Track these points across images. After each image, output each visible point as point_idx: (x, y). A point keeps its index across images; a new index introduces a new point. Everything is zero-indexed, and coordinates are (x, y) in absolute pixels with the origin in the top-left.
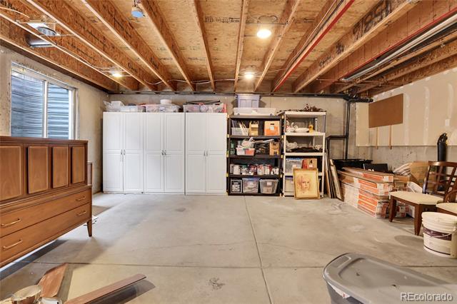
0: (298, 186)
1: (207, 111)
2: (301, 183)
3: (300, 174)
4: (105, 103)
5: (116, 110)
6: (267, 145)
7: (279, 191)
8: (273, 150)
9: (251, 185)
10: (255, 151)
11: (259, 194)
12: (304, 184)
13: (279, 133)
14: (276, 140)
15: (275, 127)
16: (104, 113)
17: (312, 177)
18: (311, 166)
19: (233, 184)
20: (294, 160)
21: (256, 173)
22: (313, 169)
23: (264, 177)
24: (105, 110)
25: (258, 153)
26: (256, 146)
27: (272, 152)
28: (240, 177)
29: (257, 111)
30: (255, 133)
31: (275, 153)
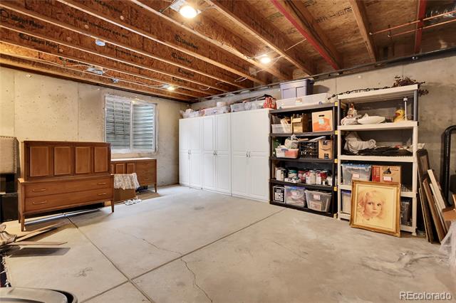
0: (358, 206)
1: (250, 108)
2: (365, 203)
3: (364, 189)
4: (181, 112)
5: (188, 117)
6: (316, 145)
7: (332, 210)
8: (324, 151)
9: (295, 196)
10: (299, 152)
11: (305, 208)
12: (370, 207)
13: (331, 127)
14: (328, 137)
15: (325, 120)
16: (180, 120)
17: (387, 197)
18: (388, 178)
19: (275, 191)
20: (355, 167)
21: (304, 181)
22: (391, 184)
23: (313, 188)
24: (182, 117)
25: (304, 156)
26: (302, 146)
27: (321, 155)
28: (282, 184)
29: (301, 100)
30: (299, 129)
31: (326, 156)
